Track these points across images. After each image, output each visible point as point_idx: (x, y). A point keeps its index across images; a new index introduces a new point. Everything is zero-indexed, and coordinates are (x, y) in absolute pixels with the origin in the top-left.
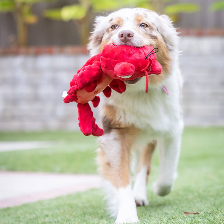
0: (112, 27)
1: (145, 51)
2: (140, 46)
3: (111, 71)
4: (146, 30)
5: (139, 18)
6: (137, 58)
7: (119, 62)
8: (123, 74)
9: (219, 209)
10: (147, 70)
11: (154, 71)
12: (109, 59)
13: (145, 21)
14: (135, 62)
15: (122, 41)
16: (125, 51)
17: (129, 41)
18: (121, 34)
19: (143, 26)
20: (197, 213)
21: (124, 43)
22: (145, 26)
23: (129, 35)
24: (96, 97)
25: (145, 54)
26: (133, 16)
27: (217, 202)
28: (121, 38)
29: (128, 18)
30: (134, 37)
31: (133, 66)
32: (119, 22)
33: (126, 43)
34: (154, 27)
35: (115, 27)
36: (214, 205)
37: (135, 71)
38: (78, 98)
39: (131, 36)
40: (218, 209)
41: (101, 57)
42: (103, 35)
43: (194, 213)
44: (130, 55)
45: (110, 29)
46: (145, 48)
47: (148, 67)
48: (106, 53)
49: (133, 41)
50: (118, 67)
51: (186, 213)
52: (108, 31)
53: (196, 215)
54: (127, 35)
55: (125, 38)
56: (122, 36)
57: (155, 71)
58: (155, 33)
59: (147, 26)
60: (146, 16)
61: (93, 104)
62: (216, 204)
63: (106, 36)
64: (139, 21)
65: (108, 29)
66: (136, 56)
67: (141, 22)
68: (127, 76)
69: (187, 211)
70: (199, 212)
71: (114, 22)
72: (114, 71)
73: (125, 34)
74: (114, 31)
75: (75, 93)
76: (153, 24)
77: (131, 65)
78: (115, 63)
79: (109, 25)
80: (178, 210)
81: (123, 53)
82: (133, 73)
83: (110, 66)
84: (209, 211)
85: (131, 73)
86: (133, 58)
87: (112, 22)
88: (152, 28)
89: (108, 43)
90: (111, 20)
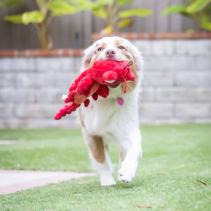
0: (98, 50)
1: (123, 64)
2: (120, 60)
3: (100, 78)
4: (123, 51)
5: (118, 42)
6: (119, 68)
7: (106, 71)
8: (109, 79)
9: (171, 203)
10: (125, 77)
11: (129, 78)
12: (98, 70)
13: (122, 45)
14: (118, 71)
15: (108, 57)
16: (110, 63)
17: (113, 56)
18: (107, 52)
19: (120, 48)
20: (150, 207)
21: (109, 59)
22: (122, 48)
23: (113, 53)
24: (87, 99)
25: (124, 66)
26: (113, 41)
27: (169, 197)
28: (107, 55)
29: (109, 43)
30: (116, 54)
31: (116, 73)
32: (103, 45)
33: (111, 58)
34: (128, 49)
35: (101, 50)
36: (166, 199)
37: (118, 77)
38: (75, 99)
39: (114, 53)
40: (169, 203)
41: (93, 69)
42: (92, 56)
43: (148, 208)
44: (114, 66)
45: (98, 51)
46: (123, 62)
47: (127, 74)
48: (97, 65)
49: (115, 57)
50: (106, 74)
51: (139, 207)
52: (95, 53)
53: (149, 209)
54: (111, 53)
55: (110, 55)
56: (108, 53)
57: (131, 78)
58: (128, 54)
59: (123, 48)
60: (122, 41)
61: (84, 104)
62: (168, 199)
63: (94, 57)
64: (118, 44)
65: (95, 51)
66: (118, 67)
67: (119, 45)
68: (112, 80)
69: (141, 205)
70: (152, 206)
71: (100, 46)
72: (103, 77)
73: (110, 52)
74: (100, 52)
75: (73, 96)
76: (127, 47)
77: (115, 73)
78: (104, 72)
79: (96, 48)
80: (132, 204)
81: (109, 64)
82: (116, 79)
83: (100, 74)
84: (162, 205)
85: (115, 78)
86: (115, 68)
87: (98, 46)
88: (126, 50)
89: (97, 60)
90: (97, 45)
